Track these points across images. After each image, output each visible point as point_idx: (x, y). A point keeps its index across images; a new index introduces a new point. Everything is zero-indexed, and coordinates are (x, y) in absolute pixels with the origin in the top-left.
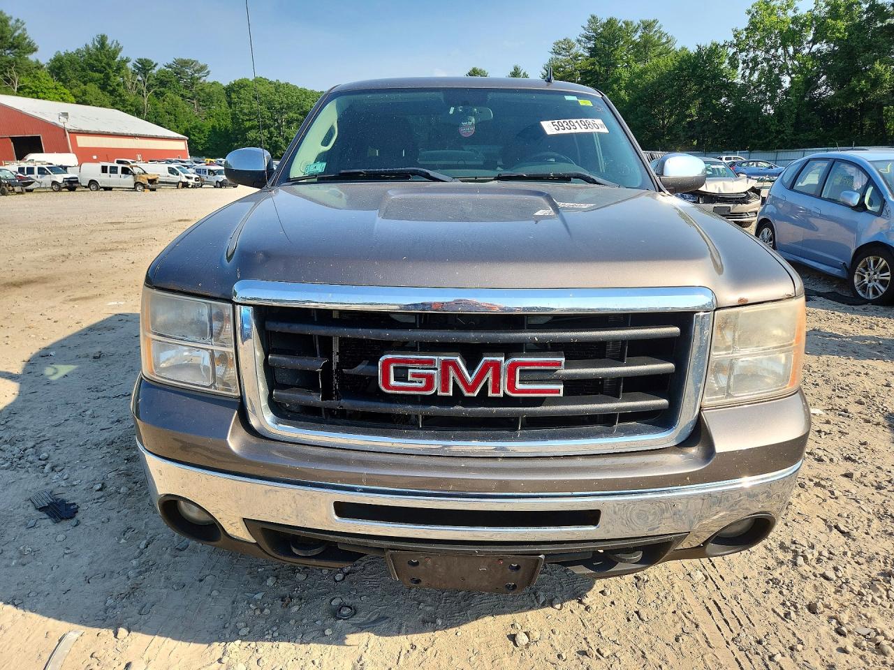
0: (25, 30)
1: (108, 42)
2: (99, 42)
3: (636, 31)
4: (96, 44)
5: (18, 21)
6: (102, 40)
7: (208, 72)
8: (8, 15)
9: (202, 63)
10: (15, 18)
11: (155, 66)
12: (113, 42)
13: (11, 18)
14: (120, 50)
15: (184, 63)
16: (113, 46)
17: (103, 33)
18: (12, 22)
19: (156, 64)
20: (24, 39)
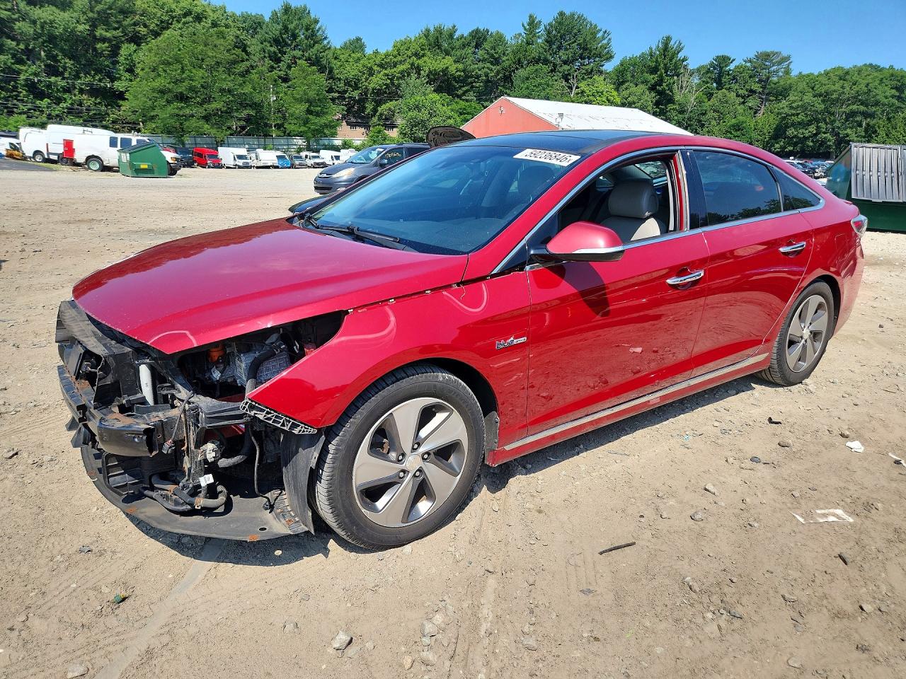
0: (610, 39)
1: (672, 43)
2: (662, 43)
4: (660, 46)
5: (606, 32)
6: (669, 39)
7: (790, 63)
8: (599, 28)
9: (785, 54)
10: (604, 30)
11: (731, 62)
12: (676, 42)
13: (601, 30)
14: (682, 49)
15: (766, 57)
16: (675, 47)
17: (668, 34)
18: (600, 35)
19: (734, 60)
20: (606, 48)
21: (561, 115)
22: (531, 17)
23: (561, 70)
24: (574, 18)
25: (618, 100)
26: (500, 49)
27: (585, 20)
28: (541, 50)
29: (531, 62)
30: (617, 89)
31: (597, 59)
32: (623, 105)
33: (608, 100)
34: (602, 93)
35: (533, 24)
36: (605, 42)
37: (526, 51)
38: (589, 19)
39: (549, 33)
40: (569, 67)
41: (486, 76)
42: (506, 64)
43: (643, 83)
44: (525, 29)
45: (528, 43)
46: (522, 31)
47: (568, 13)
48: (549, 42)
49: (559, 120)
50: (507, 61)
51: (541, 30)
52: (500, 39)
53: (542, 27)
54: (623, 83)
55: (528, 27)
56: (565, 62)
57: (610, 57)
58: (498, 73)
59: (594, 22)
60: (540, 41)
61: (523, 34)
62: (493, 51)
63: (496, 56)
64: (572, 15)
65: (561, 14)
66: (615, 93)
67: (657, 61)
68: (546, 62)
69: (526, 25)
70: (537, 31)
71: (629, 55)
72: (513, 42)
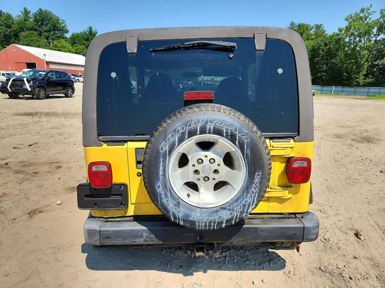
0: (66, 24)
1: (93, 30)
2: (89, 29)
3: (312, 29)
4: (88, 30)
5: (63, 20)
6: (91, 29)
8: (60, 18)
10: (62, 20)
12: (94, 30)
13: (61, 19)
14: (97, 33)
16: (94, 31)
17: (91, 26)
18: (61, 21)
20: (64, 28)
21: (45, 55)
22: (25, 8)
23: (44, 34)
24: (47, 12)
25: (73, 50)
26: (10, 21)
27: (52, 14)
28: (33, 24)
29: (28, 29)
30: (72, 46)
31: (61, 32)
32: (76, 53)
33: (69, 51)
34: (65, 47)
35: (26, 12)
36: (63, 25)
37: (24, 24)
38: (54, 14)
39: (35, 17)
40: (47, 34)
41: (4, 33)
42: (15, 29)
43: (83, 45)
44: (22, 13)
45: (25, 20)
46: (21, 14)
47: (44, 9)
48: (36, 21)
49: (44, 57)
50: (15, 27)
51: (31, 15)
52: (9, 17)
53: (31, 14)
54: (75, 43)
55: (24, 13)
56: (46, 31)
57: (67, 32)
58: (11, 32)
59: (57, 16)
60: (31, 20)
61: (22, 16)
62: (6, 22)
63: (9, 24)
64: (46, 11)
65: (40, 10)
66: (71, 48)
67: (88, 37)
68: (35, 30)
69: (22, 12)
70: (29, 15)
71: (75, 32)
72: (17, 19)
